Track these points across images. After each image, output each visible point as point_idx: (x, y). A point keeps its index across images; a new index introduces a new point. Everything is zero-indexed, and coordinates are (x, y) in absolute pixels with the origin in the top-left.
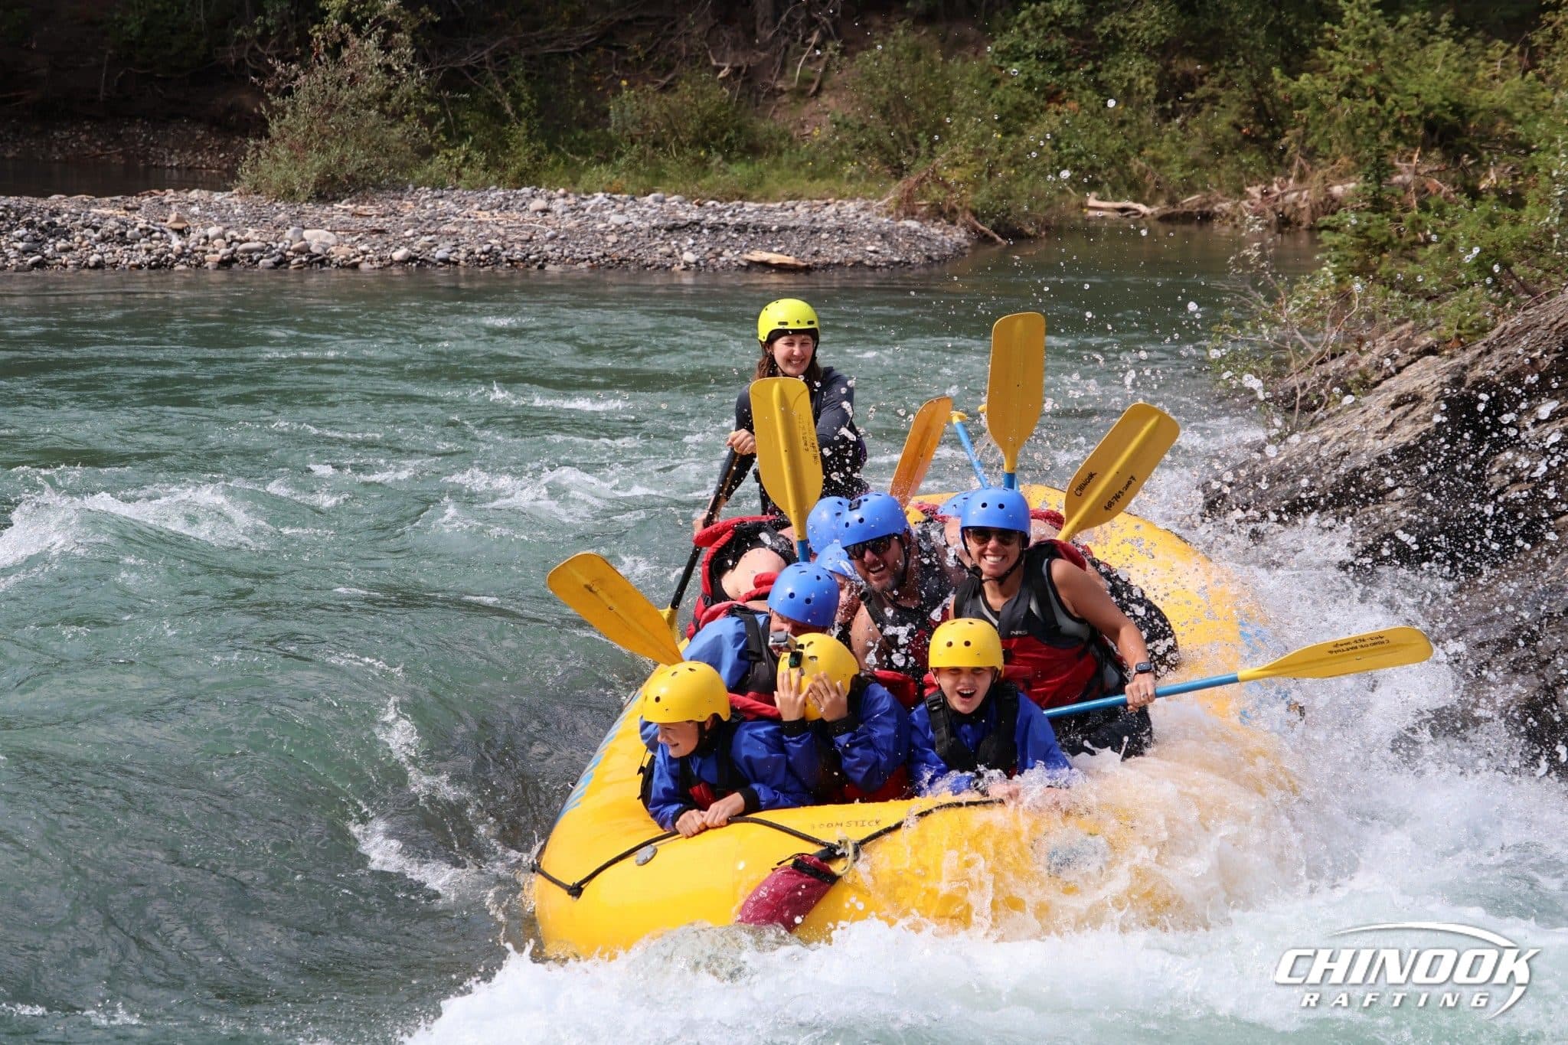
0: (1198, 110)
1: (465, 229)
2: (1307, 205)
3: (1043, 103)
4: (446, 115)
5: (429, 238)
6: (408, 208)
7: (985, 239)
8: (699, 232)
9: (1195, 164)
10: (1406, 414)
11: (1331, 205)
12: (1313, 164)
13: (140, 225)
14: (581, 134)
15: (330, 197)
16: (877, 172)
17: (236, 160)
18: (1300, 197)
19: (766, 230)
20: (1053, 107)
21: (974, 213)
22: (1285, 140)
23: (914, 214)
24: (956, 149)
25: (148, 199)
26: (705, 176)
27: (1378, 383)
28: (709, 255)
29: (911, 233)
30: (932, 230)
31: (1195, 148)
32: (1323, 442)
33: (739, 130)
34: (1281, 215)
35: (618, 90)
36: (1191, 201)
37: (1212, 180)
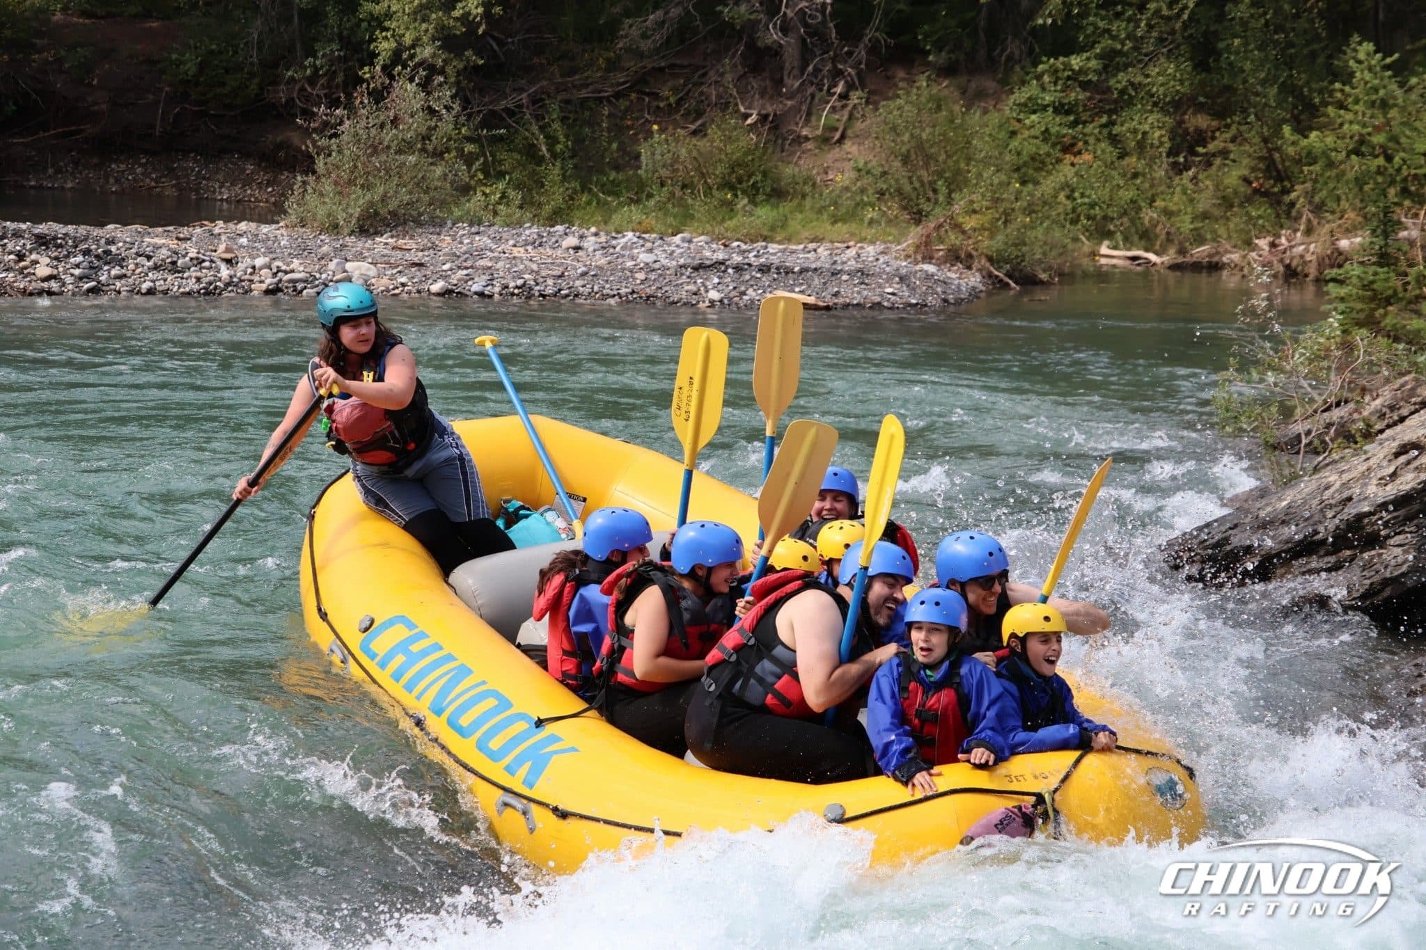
0: (1209, 164)
1: (500, 264)
2: (1314, 257)
3: (1059, 155)
4: (484, 155)
5: (465, 272)
6: (445, 242)
7: (999, 284)
8: (724, 271)
9: (1205, 216)
10: (1408, 463)
11: (1338, 258)
12: (1320, 218)
13: (191, 255)
14: (613, 175)
15: (372, 231)
16: (896, 217)
17: (283, 195)
18: (1307, 250)
19: (789, 271)
20: (1069, 158)
21: (990, 259)
22: (1293, 195)
23: (931, 258)
24: (974, 197)
25: (198, 230)
26: (731, 219)
27: (1381, 432)
28: (734, 293)
29: (929, 277)
30: (949, 274)
31: (1205, 201)
32: (1327, 487)
33: (765, 174)
34: (1288, 267)
35: (649, 134)
36: (1200, 252)
37: (1222, 231)
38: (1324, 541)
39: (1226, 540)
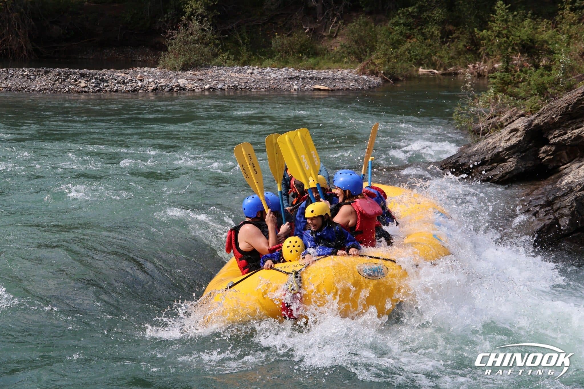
0: (453, 41)
1: (227, 79)
2: (487, 70)
3: (406, 39)
4: (222, 44)
5: (216, 82)
6: (210, 72)
7: (387, 81)
8: (299, 79)
9: (452, 58)
10: (514, 135)
11: (494, 70)
12: (489, 58)
13: (129, 78)
14: (263, 49)
15: (186, 69)
16: (354, 61)
17: (158, 58)
18: (485, 68)
19: (319, 79)
20: (408, 40)
21: (384, 73)
22: (480, 50)
23: (365, 73)
24: (378, 53)
25: (132, 70)
26: (301, 62)
27: (506, 125)
28: (302, 86)
29: (364, 79)
30: (371, 79)
31: (452, 53)
32: (489, 144)
33: (312, 48)
34: (479, 73)
35: (275, 36)
36: (451, 69)
37: (458, 63)
38: (487, 161)
39: (457, 161)
